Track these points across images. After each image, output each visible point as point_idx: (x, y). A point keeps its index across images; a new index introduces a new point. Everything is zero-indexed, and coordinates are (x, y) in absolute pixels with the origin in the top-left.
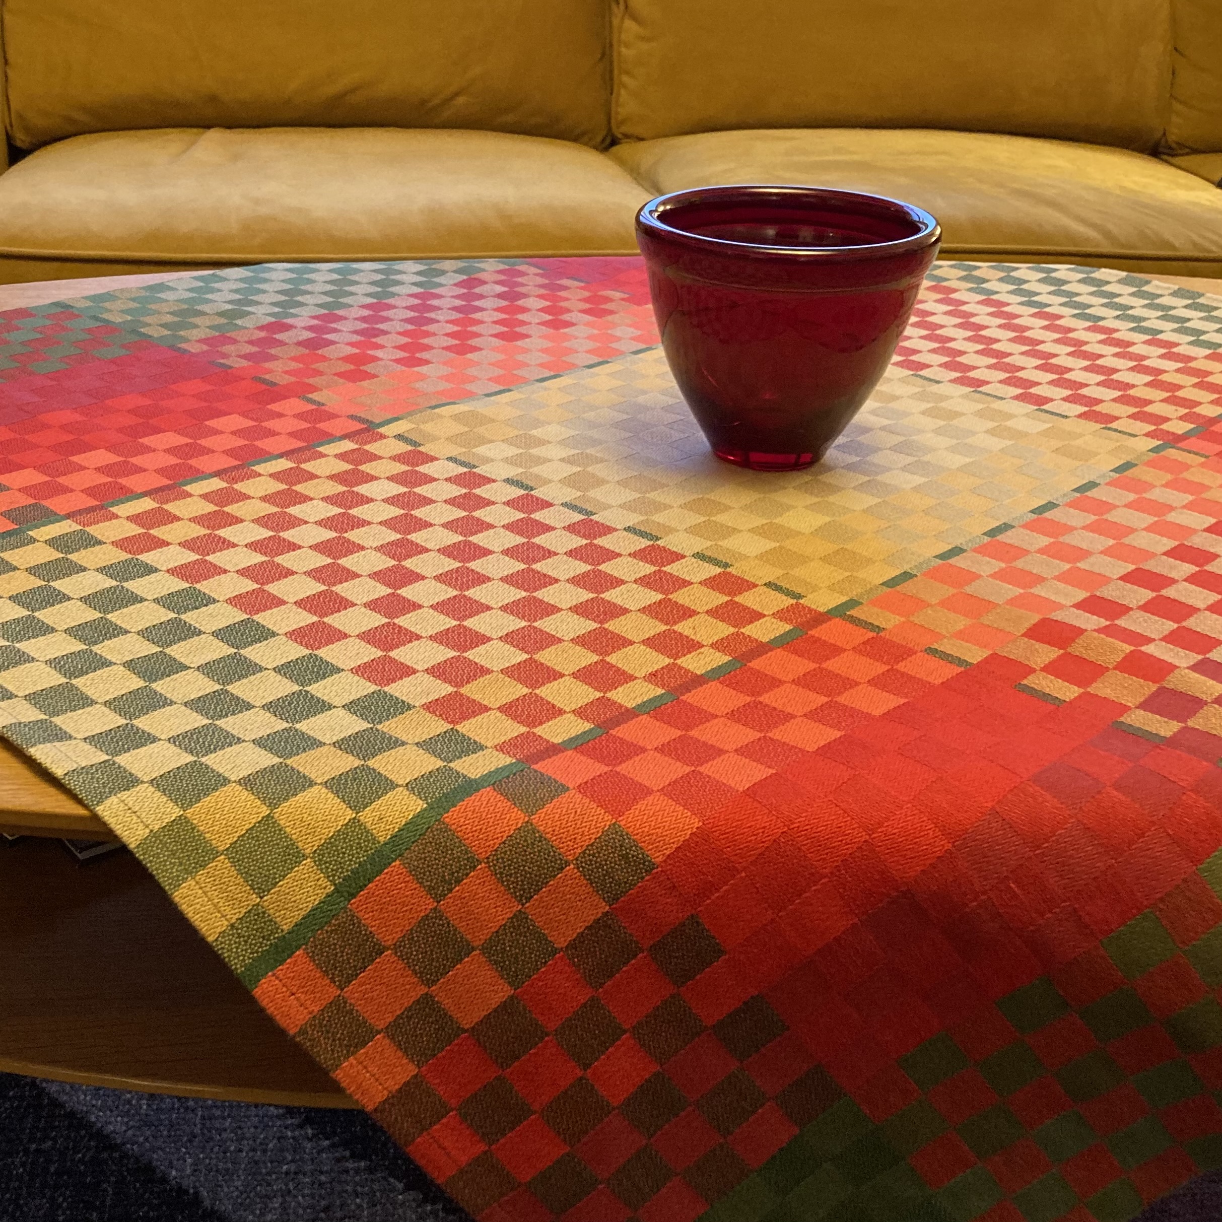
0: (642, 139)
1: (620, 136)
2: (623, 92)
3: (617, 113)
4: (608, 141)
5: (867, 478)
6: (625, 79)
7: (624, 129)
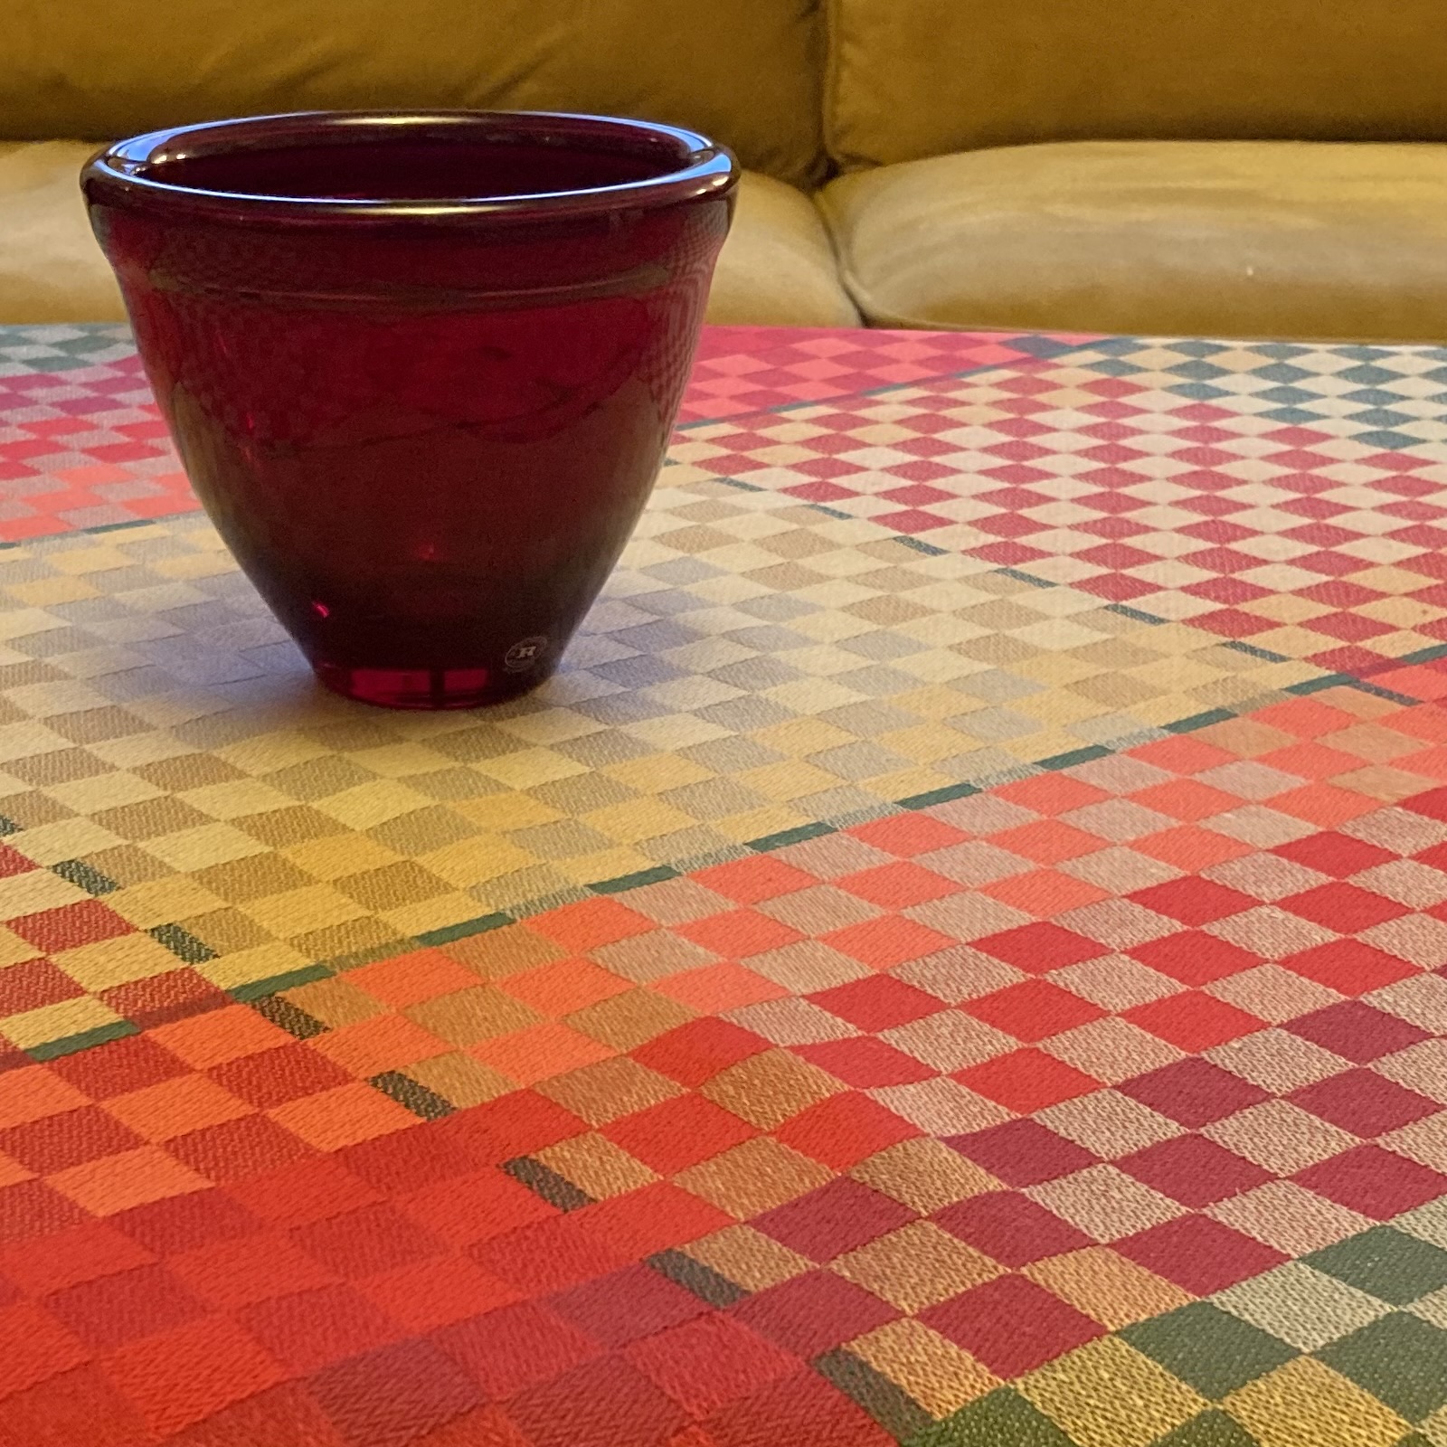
0: (875, 163)
1: (838, 158)
2: (845, 74)
3: (834, 115)
4: (821, 171)
5: (601, 727)
6: (849, 50)
7: (848, 145)
